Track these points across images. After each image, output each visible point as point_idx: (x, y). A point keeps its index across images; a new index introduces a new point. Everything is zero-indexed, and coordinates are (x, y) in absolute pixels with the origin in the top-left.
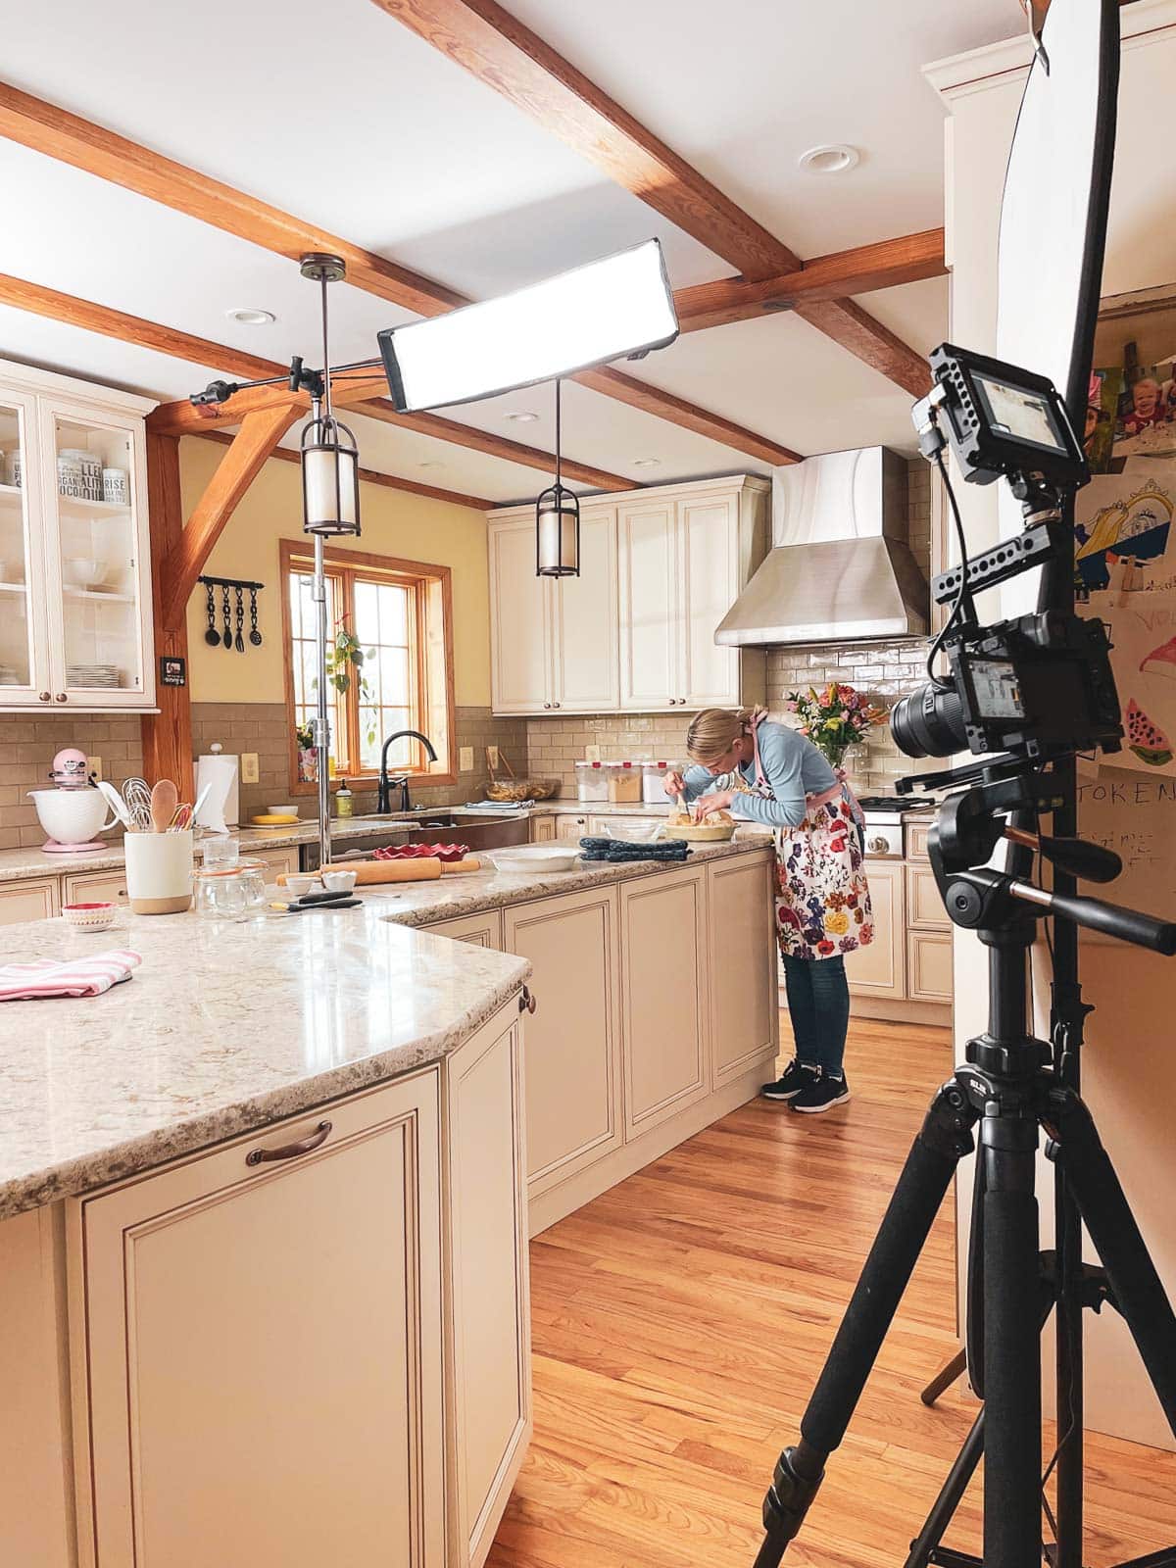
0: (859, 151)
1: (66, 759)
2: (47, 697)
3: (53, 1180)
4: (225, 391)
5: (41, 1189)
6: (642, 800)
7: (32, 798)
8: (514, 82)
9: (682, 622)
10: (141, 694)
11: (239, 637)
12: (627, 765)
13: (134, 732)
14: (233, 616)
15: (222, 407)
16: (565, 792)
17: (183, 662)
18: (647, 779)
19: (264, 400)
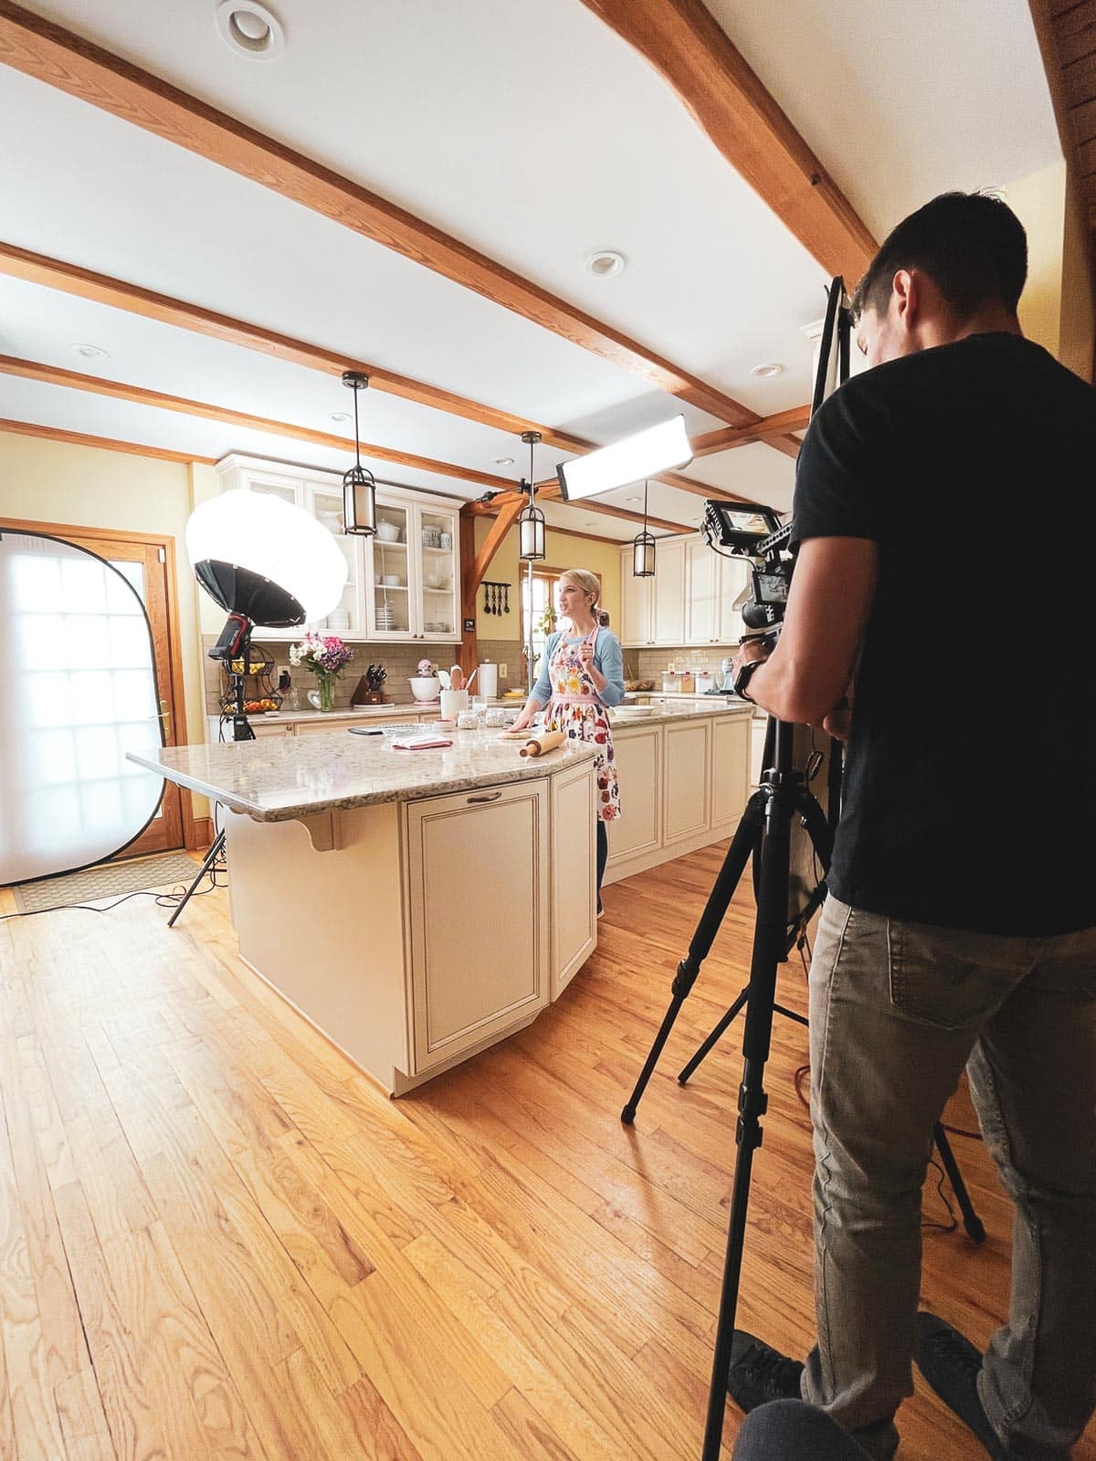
0: (781, 367)
1: (423, 664)
2: (416, 636)
3: (396, 794)
4: (491, 496)
5: (393, 796)
6: (695, 691)
7: (409, 681)
8: (608, 352)
9: (717, 600)
10: (455, 636)
11: (499, 610)
12: (688, 673)
13: (453, 653)
14: (497, 600)
15: (492, 502)
16: (657, 687)
17: (474, 621)
18: (697, 680)
19: (510, 499)
